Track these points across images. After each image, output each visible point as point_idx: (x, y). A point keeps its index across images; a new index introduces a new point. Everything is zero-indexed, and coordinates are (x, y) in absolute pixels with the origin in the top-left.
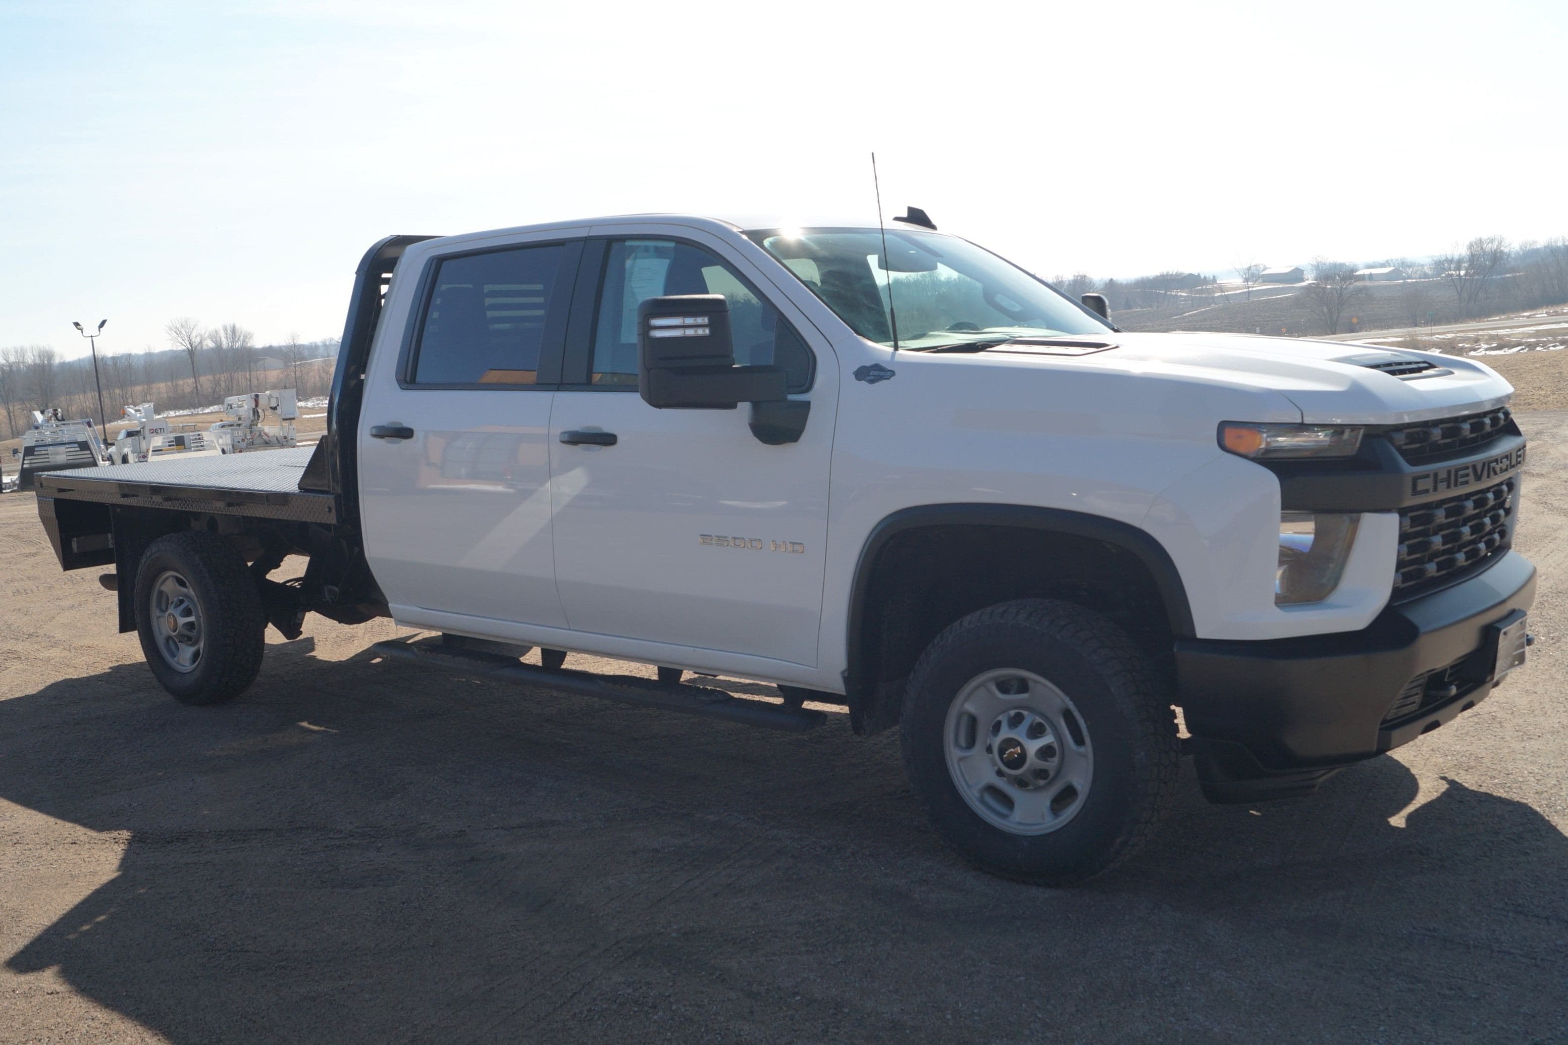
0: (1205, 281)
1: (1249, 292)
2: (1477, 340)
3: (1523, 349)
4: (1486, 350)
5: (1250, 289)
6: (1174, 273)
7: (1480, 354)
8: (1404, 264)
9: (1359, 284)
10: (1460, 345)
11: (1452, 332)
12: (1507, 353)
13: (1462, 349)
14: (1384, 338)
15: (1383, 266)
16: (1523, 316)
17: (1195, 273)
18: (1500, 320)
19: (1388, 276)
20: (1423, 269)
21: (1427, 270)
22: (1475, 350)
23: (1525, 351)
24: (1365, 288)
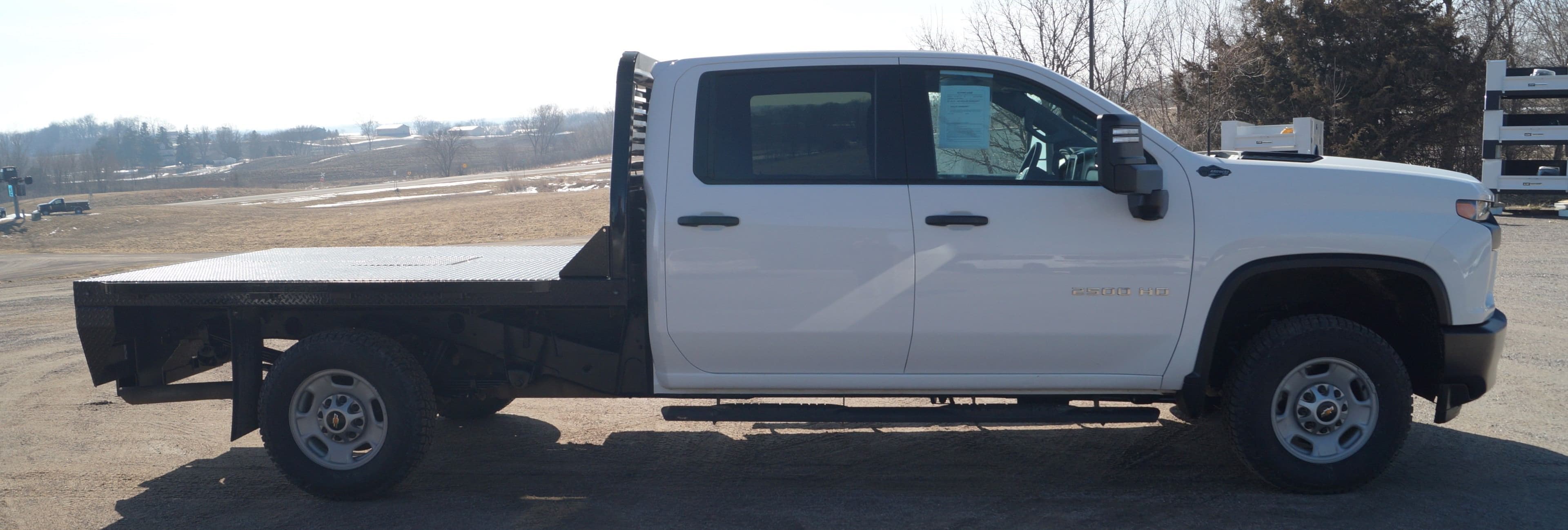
0: (329, 134)
1: (370, 143)
2: (562, 181)
3: (595, 187)
4: (569, 187)
5: (371, 141)
6: (308, 127)
7: (565, 191)
8: (483, 124)
9: (464, 138)
10: (550, 184)
11: (539, 175)
12: (584, 190)
13: (552, 187)
14: (490, 179)
15: (468, 124)
16: (583, 163)
17: (321, 126)
18: (568, 166)
19: (474, 133)
20: (498, 127)
21: (501, 128)
22: (561, 188)
23: (597, 188)
24: (470, 141)
